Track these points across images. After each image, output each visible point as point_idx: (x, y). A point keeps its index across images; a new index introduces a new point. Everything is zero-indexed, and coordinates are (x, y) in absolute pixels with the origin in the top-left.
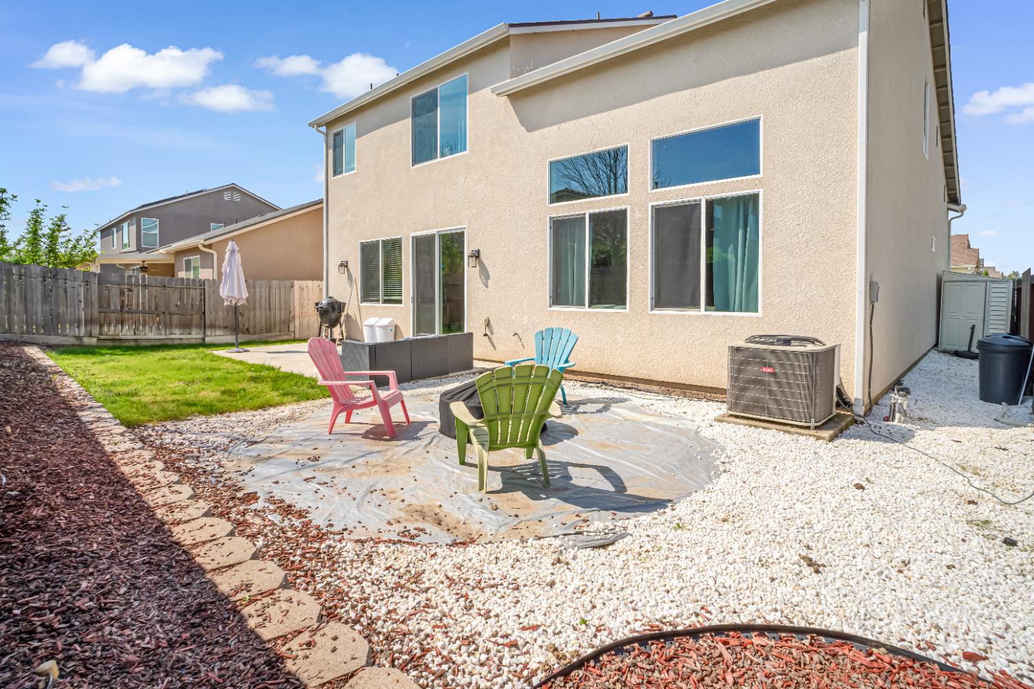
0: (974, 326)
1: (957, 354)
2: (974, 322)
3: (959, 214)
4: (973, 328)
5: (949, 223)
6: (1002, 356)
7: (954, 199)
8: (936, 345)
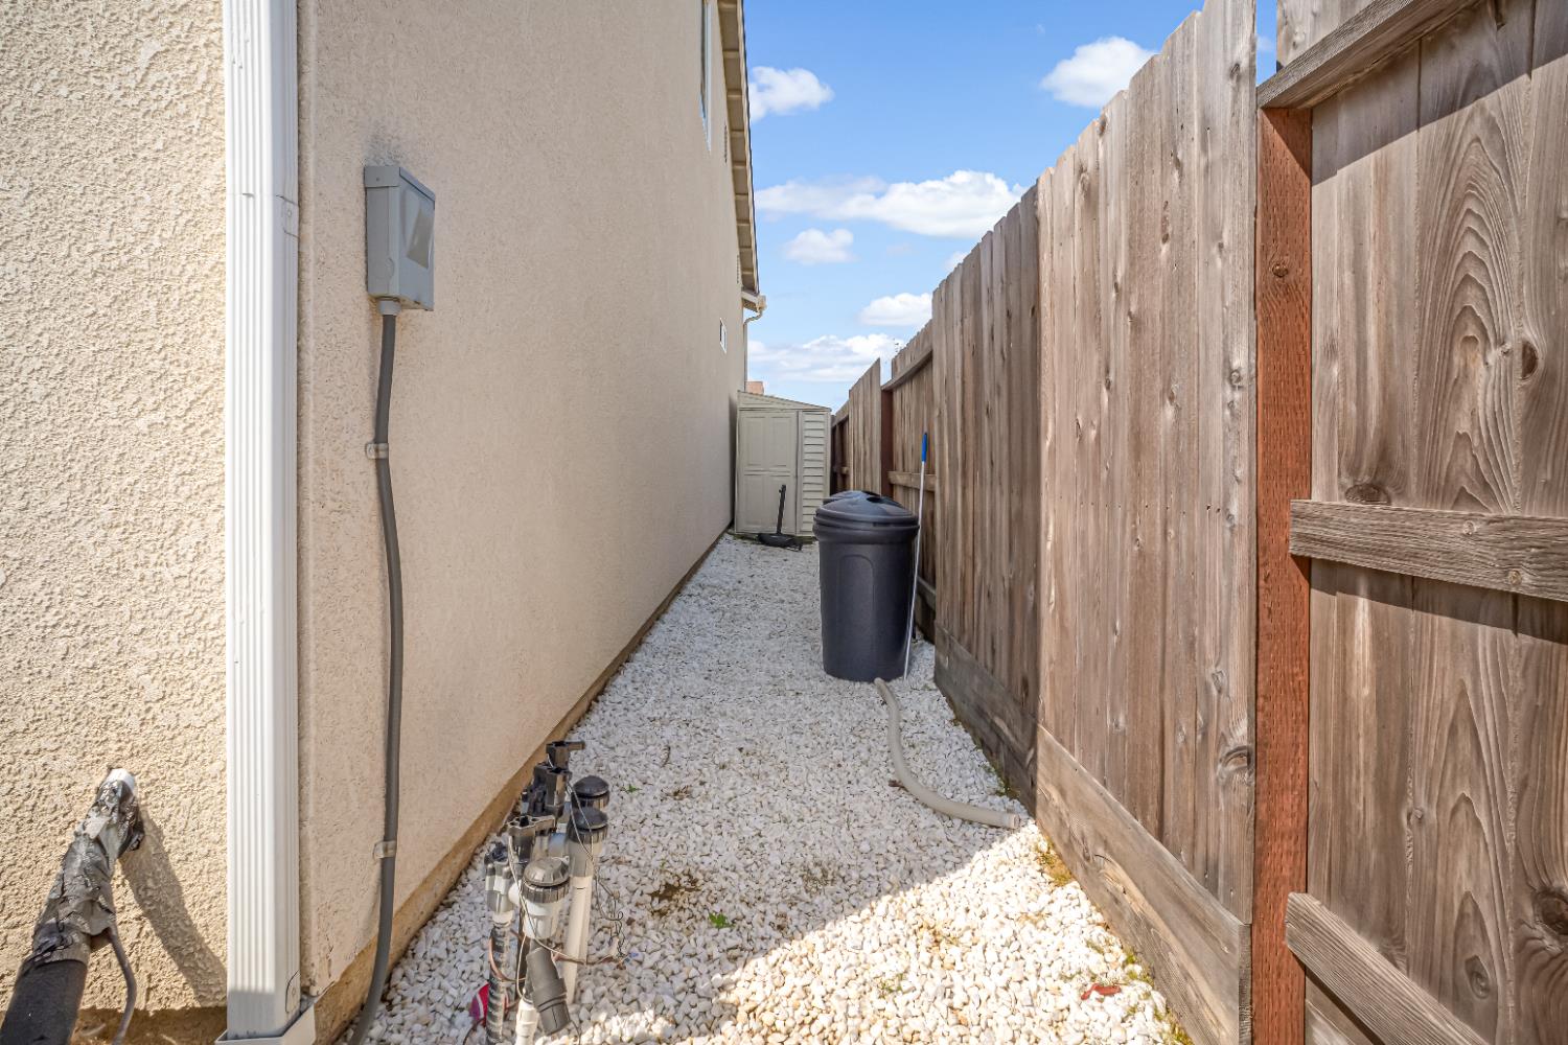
0: (784, 487)
1: (762, 539)
2: (784, 481)
3: (755, 314)
4: (783, 490)
5: (745, 326)
6: (867, 551)
7: (749, 285)
8: (731, 524)
